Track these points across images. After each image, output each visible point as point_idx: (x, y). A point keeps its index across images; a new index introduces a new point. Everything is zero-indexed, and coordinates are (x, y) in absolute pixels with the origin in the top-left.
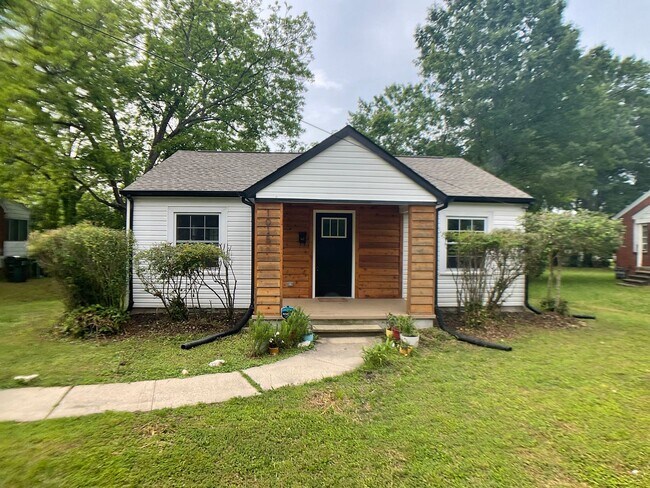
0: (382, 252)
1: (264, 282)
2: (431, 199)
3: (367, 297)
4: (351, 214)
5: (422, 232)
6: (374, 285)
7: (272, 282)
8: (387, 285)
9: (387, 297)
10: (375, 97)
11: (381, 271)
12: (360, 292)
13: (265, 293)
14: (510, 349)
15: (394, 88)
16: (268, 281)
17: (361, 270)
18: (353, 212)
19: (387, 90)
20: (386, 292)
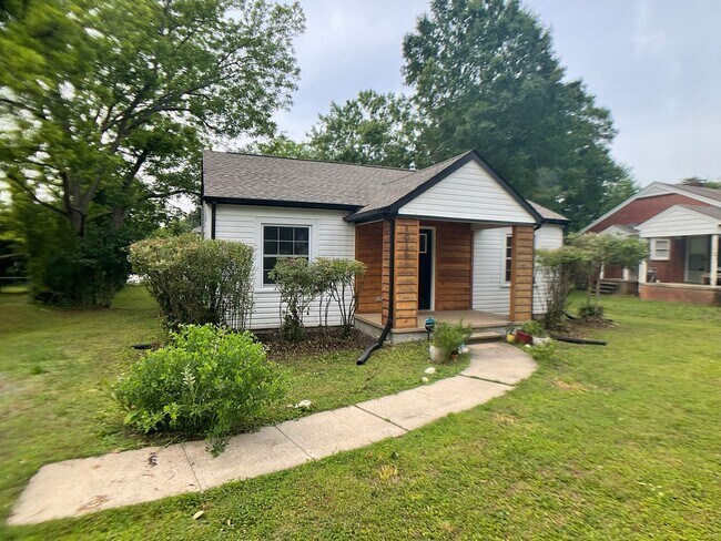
0: (457, 266)
1: (403, 296)
2: (531, 220)
3: (445, 309)
4: (430, 231)
5: (524, 249)
6: (450, 297)
7: (410, 296)
8: (459, 298)
9: (460, 309)
10: (348, 102)
11: (456, 285)
12: (439, 305)
13: (404, 307)
14: (604, 344)
15: (369, 95)
16: (406, 295)
17: (441, 285)
18: (433, 228)
19: (361, 95)
20: (460, 304)
